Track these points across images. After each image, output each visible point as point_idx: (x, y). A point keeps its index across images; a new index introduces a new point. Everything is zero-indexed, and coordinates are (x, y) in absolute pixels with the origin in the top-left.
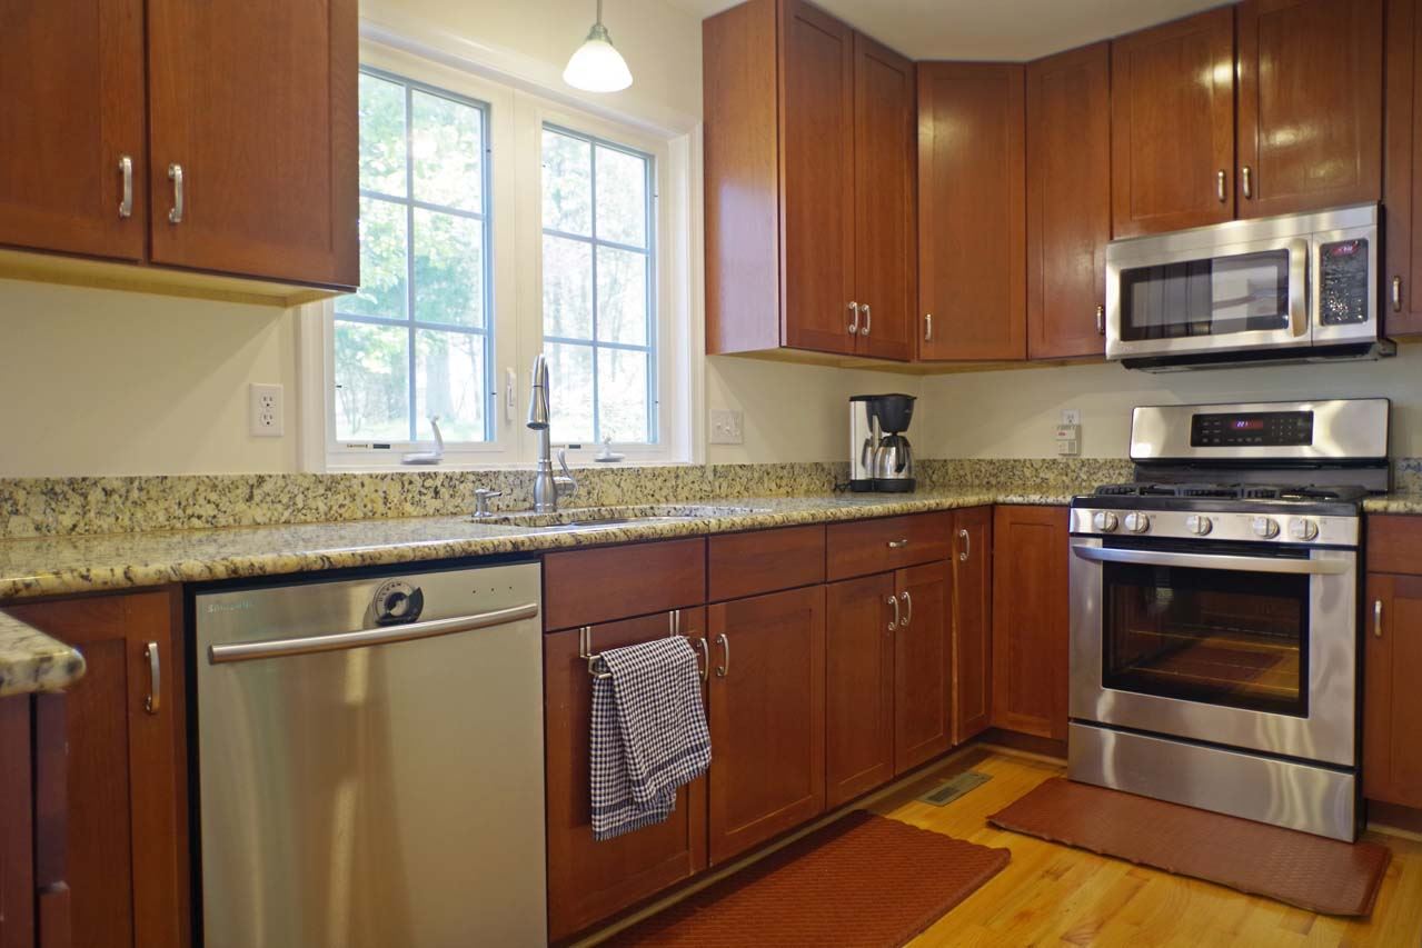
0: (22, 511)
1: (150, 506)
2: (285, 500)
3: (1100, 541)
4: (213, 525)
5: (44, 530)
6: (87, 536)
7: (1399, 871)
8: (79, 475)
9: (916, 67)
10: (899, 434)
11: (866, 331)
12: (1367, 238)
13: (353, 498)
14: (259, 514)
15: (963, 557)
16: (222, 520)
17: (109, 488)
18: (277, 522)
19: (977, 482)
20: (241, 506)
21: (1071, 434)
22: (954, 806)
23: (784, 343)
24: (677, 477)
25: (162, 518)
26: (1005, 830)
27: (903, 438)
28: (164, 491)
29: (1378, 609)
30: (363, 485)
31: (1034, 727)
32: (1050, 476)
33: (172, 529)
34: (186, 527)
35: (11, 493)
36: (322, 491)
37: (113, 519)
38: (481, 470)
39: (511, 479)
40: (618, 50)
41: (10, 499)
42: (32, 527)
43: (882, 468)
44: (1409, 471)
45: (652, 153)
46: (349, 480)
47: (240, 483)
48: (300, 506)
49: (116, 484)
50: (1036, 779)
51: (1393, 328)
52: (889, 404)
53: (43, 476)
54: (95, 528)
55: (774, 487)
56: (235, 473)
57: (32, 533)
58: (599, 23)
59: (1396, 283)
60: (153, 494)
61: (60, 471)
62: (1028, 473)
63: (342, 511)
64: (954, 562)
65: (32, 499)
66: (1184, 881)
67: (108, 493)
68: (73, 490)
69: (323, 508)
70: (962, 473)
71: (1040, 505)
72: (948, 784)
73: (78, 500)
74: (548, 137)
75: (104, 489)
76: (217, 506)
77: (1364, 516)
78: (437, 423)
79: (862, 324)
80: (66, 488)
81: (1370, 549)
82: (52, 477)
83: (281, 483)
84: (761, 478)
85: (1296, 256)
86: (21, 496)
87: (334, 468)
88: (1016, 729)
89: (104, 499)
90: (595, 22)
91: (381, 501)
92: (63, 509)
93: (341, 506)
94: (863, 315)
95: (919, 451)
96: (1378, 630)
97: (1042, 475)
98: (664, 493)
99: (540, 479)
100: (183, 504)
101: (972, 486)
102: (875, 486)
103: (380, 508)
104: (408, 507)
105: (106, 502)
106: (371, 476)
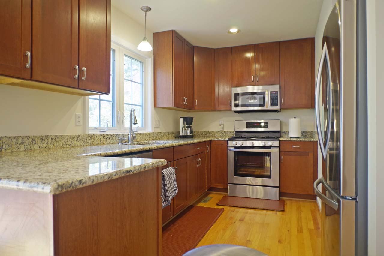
0: (37, 143)
1: (60, 142)
2: (83, 141)
3: (234, 147)
4: (71, 147)
5: (40, 148)
6: (48, 149)
7: (287, 204)
8: (47, 135)
9: (194, 47)
10: (190, 125)
11: (186, 103)
12: (278, 91)
13: (95, 140)
14: (79, 143)
15: (207, 151)
16: (72, 145)
17: (52, 138)
18: (82, 146)
19: (202, 136)
20: (75, 142)
21: (222, 126)
22: (208, 203)
23: (174, 106)
24: (149, 135)
25: (61, 145)
26: (220, 205)
27: (191, 126)
28: (62, 138)
29: (282, 158)
30: (97, 137)
31: (221, 186)
32: (218, 134)
33: (63, 147)
34: (66, 147)
35: (35, 139)
36: (89, 139)
37: (53, 145)
38: (117, 134)
39: (122, 135)
40: (149, 42)
41: (35, 140)
42: (38, 147)
43: (187, 133)
44: (283, 133)
45: (142, 61)
46: (94, 136)
47: (75, 137)
48: (86, 142)
49: (54, 137)
50: (222, 197)
51: (282, 107)
52: (188, 119)
53: (41, 135)
54: (50, 147)
55: (165, 137)
56: (74, 134)
57: (39, 149)
58: (145, 37)
59: (282, 99)
60: (60, 139)
61: (43, 134)
62: (213, 134)
63: (93, 143)
64: (206, 152)
65: (38, 140)
66: (255, 210)
67: (52, 139)
68: (46, 138)
69: (90, 142)
70: (198, 134)
71: (221, 140)
72: (206, 199)
73: (46, 141)
74: (125, 58)
75: (51, 138)
76: (71, 142)
77: (279, 141)
78: (108, 123)
79: (186, 102)
80: (44, 138)
81: (280, 147)
82: (42, 135)
83: (83, 136)
84: (163, 135)
85: (266, 93)
86: (36, 140)
87: (91, 133)
88: (216, 187)
89: (51, 140)
90: (144, 37)
91: (100, 141)
92: (44, 143)
93: (93, 142)
94: (186, 100)
95: (194, 129)
96: (282, 162)
97: (216, 134)
98: (147, 138)
99: (130, 135)
100: (65, 141)
101: (201, 137)
102: (185, 137)
103: (100, 142)
104: (104, 142)
105: (52, 141)
106: (98, 135)
